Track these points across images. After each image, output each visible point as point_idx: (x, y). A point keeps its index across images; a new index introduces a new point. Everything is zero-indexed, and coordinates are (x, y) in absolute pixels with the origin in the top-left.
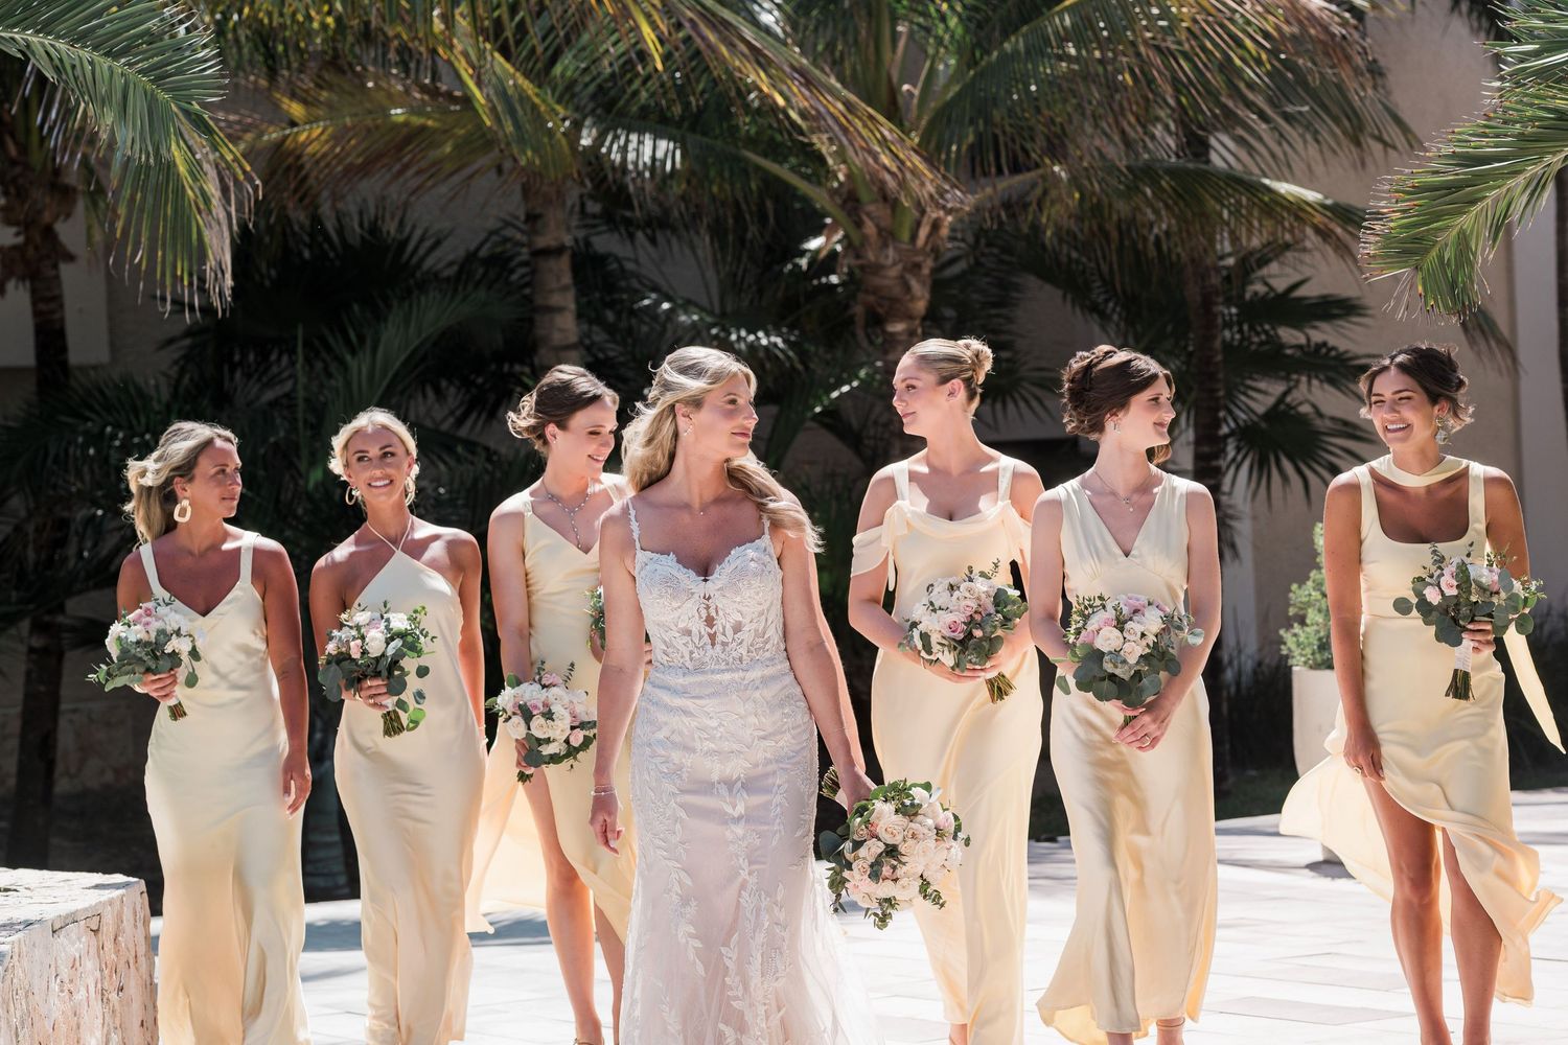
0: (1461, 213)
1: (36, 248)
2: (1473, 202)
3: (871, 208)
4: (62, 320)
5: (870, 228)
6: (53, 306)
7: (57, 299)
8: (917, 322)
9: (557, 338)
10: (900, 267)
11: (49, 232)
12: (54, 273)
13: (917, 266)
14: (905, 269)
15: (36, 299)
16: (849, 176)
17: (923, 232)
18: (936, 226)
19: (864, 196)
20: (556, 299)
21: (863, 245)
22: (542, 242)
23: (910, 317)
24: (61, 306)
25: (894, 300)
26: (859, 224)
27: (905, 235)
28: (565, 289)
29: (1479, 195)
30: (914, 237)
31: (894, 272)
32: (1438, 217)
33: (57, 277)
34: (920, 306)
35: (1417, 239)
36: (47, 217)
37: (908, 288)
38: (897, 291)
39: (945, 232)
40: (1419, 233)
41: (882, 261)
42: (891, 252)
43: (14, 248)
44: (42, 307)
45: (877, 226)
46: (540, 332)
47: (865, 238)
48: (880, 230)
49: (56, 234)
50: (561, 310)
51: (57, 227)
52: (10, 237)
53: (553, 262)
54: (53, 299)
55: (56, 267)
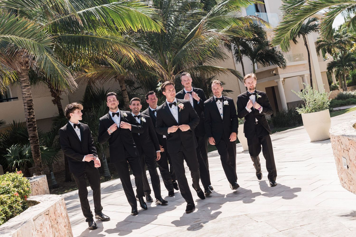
0: (286, 33)
1: (57, 99)
2: (289, 30)
4: (62, 108)
6: (60, 106)
7: (61, 106)
11: (58, 97)
12: (60, 102)
15: (58, 106)
22: (123, 89)
24: (62, 106)
28: (127, 94)
29: (290, 29)
32: (282, 34)
33: (60, 103)
35: (278, 39)
36: (58, 95)
40: (279, 38)
43: (54, 100)
44: (59, 107)
46: (124, 100)
49: (60, 97)
50: (126, 97)
51: (59, 96)
52: (53, 98)
53: (124, 92)
54: (60, 105)
55: (60, 101)
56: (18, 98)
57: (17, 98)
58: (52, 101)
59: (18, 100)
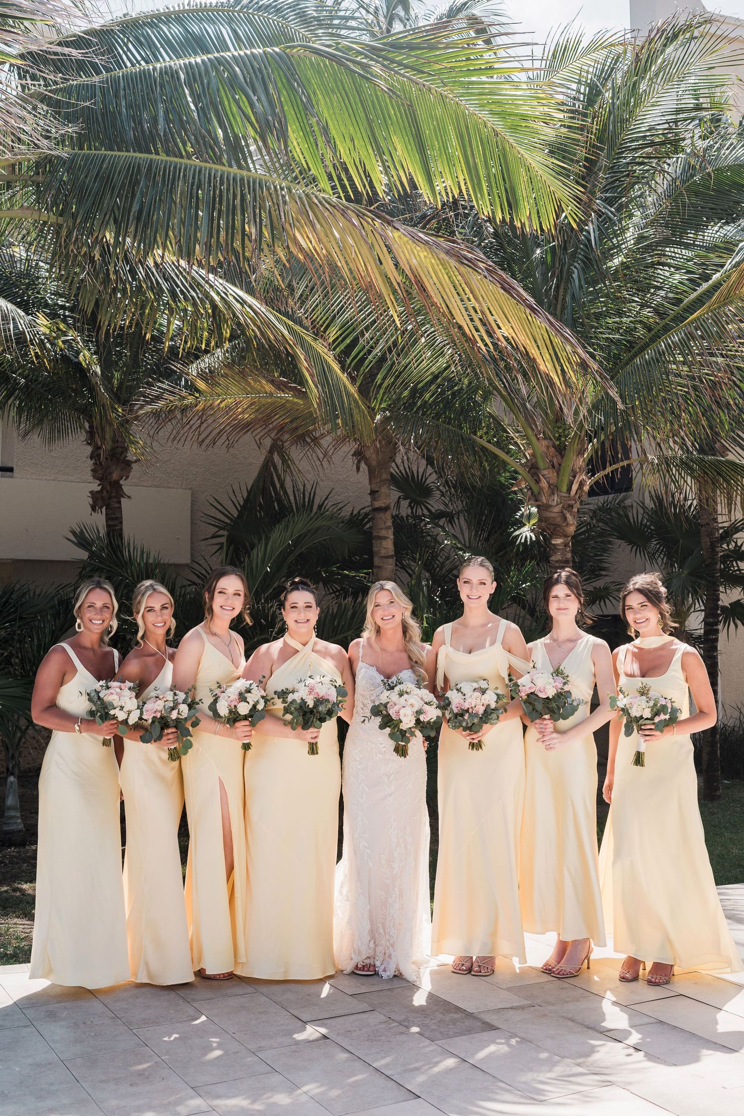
1: (108, 492)
3: (545, 472)
5: (544, 484)
6: (116, 522)
7: (120, 519)
8: (569, 539)
9: (383, 552)
10: (561, 506)
11: (117, 485)
12: (117, 505)
13: (572, 506)
14: (563, 507)
15: (108, 518)
16: (533, 455)
17: (575, 487)
18: (581, 484)
19: (541, 465)
20: (383, 533)
21: (539, 494)
22: (377, 504)
23: (566, 536)
24: (121, 523)
25: (558, 526)
26: (538, 481)
27: (565, 489)
28: (388, 528)
30: (569, 489)
31: (557, 509)
33: (120, 508)
34: (572, 530)
36: (115, 476)
37: (565, 519)
38: (559, 520)
39: (586, 488)
41: (550, 503)
42: (556, 497)
43: (98, 491)
44: (110, 523)
45: (548, 483)
46: (375, 549)
47: (541, 489)
48: (550, 485)
49: (121, 486)
50: (386, 538)
51: (122, 482)
52: (96, 487)
53: (382, 515)
54: (116, 519)
55: (120, 502)
56: (15, 471)
57: (11, 470)
58: (90, 495)
59: (12, 477)
